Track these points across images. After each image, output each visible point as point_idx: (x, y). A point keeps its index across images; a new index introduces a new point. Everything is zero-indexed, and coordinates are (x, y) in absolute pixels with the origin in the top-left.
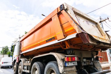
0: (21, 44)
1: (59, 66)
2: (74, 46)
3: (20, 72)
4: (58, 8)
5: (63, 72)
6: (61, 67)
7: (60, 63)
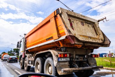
0: (26, 41)
1: (54, 60)
2: (67, 45)
3: (26, 66)
4: (55, 12)
5: (57, 66)
6: (56, 61)
7: (55, 59)
